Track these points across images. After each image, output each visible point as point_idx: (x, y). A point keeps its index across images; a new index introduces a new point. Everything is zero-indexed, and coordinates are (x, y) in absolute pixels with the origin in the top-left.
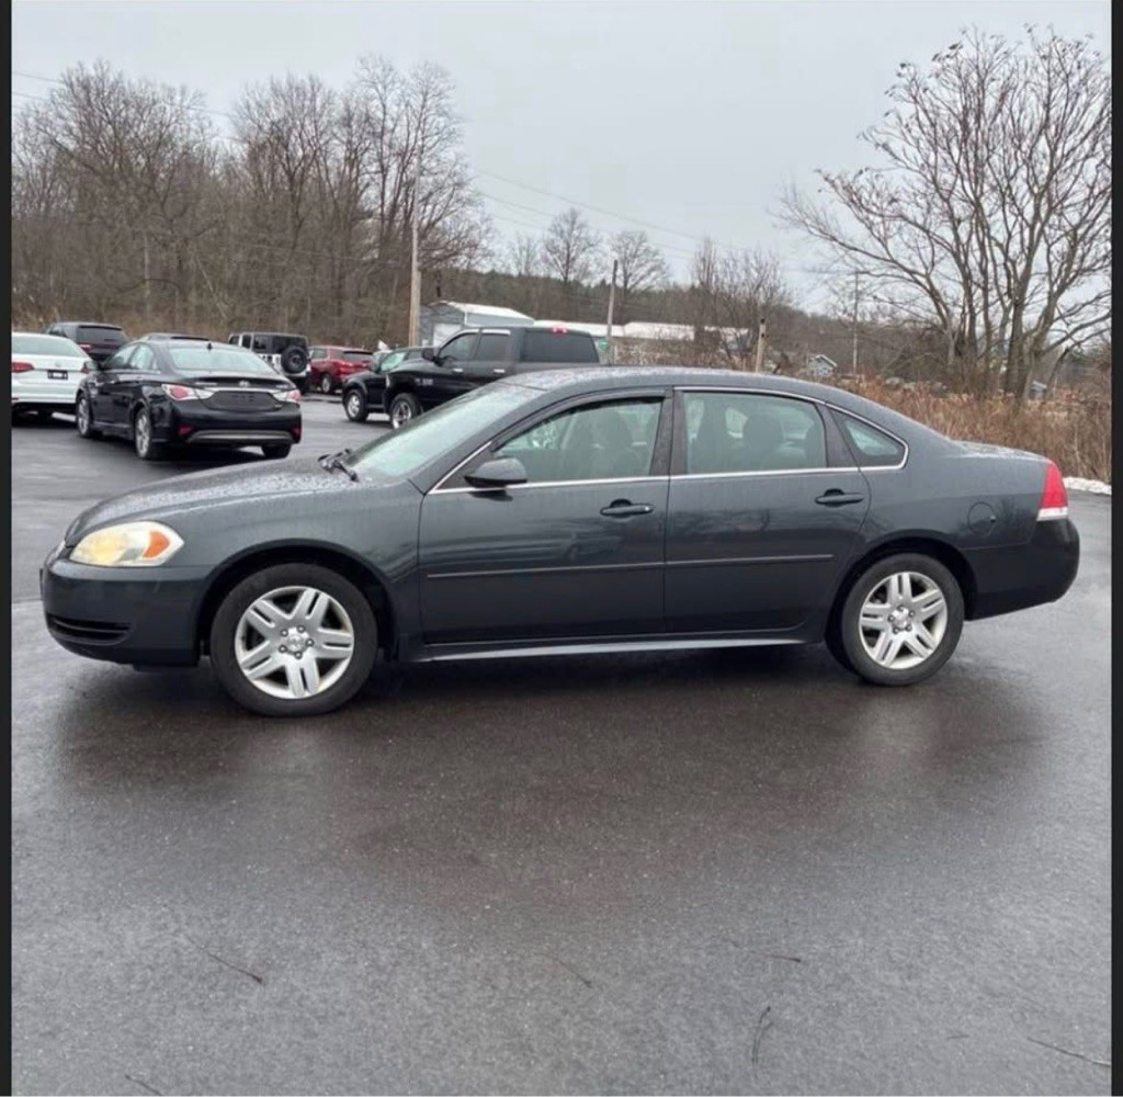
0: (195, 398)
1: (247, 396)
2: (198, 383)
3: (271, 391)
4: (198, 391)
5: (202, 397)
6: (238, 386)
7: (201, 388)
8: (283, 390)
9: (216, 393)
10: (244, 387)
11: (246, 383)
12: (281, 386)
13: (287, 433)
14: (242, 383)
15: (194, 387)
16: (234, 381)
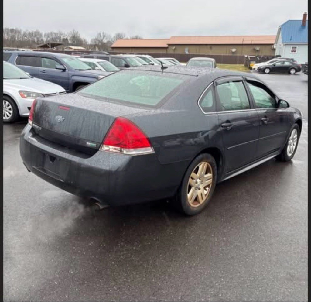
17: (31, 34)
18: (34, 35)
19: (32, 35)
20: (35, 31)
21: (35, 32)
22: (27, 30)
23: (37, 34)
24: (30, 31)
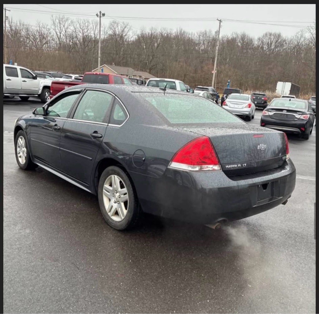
0: (268, 114)
1: (286, 115)
2: (270, 110)
3: (294, 114)
4: (269, 112)
5: (270, 115)
6: (283, 112)
7: (270, 112)
8: (299, 114)
9: (275, 114)
10: (285, 112)
11: (286, 111)
12: (299, 113)
13: (299, 130)
14: (284, 111)
15: (268, 111)
16: (282, 110)
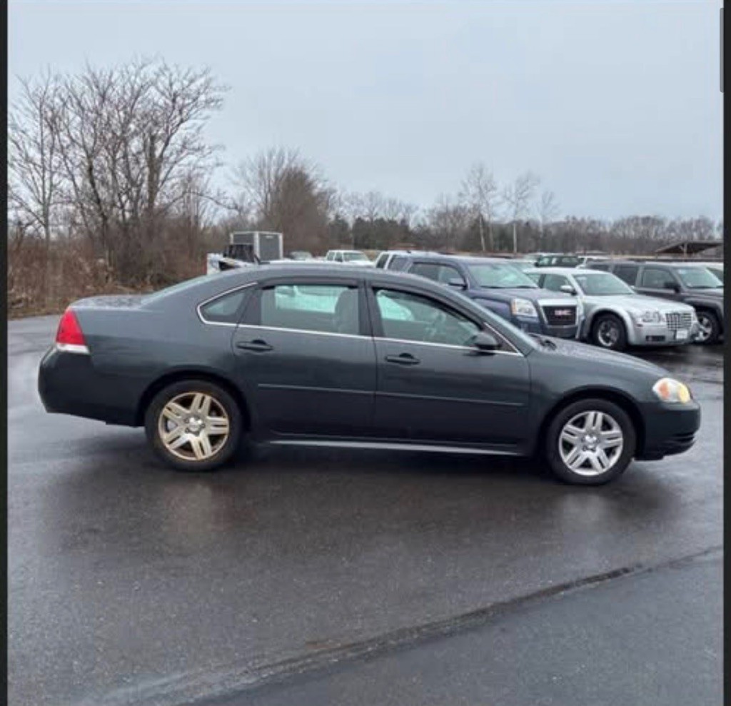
17: (686, 227)
18: (694, 226)
19: (690, 228)
20: (696, 217)
21: (698, 221)
22: (679, 218)
23: (701, 224)
24: (686, 219)
